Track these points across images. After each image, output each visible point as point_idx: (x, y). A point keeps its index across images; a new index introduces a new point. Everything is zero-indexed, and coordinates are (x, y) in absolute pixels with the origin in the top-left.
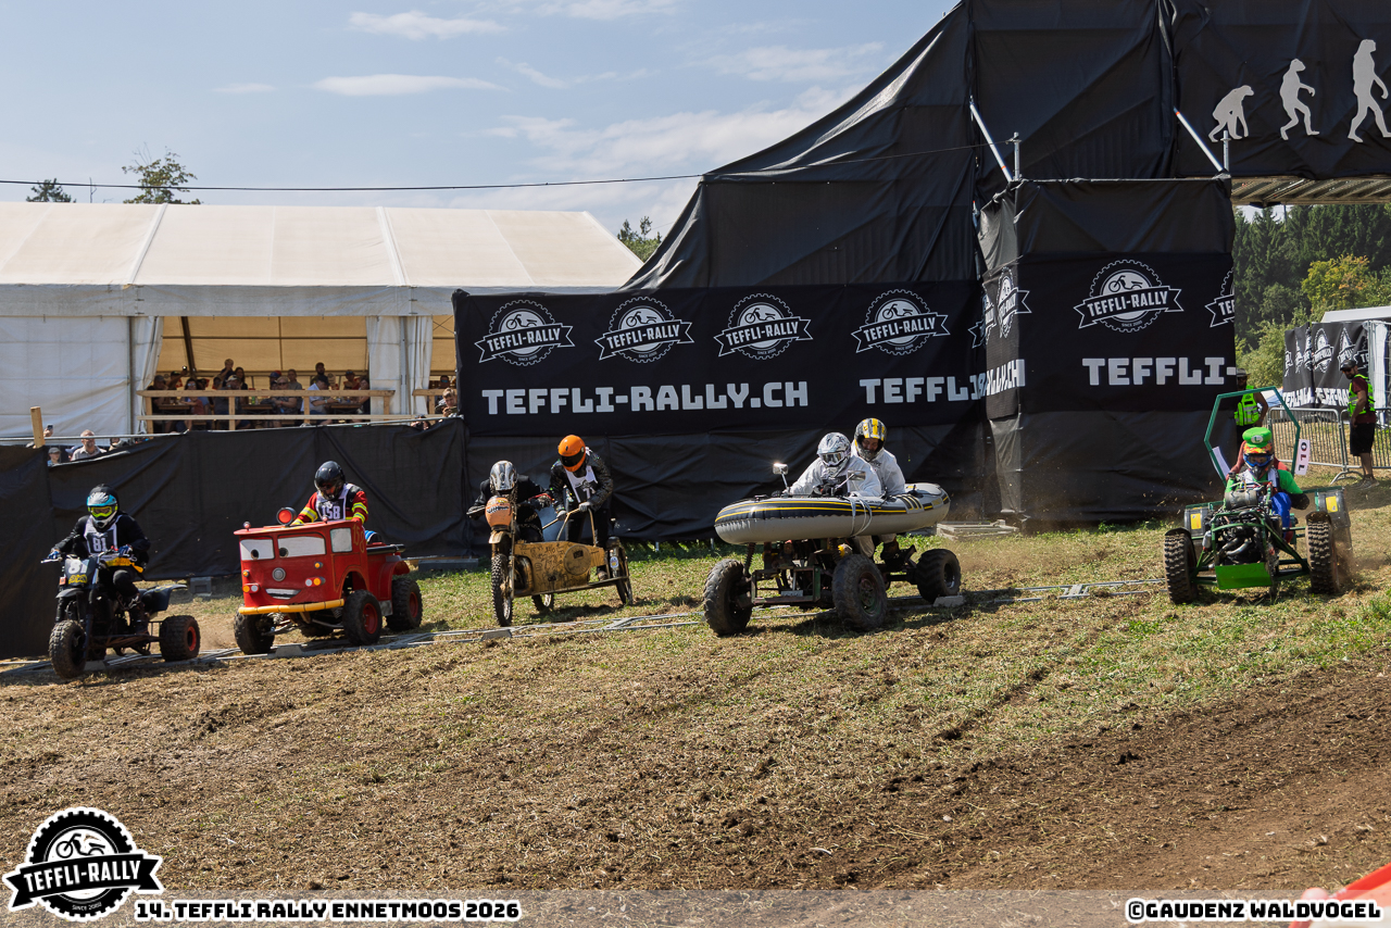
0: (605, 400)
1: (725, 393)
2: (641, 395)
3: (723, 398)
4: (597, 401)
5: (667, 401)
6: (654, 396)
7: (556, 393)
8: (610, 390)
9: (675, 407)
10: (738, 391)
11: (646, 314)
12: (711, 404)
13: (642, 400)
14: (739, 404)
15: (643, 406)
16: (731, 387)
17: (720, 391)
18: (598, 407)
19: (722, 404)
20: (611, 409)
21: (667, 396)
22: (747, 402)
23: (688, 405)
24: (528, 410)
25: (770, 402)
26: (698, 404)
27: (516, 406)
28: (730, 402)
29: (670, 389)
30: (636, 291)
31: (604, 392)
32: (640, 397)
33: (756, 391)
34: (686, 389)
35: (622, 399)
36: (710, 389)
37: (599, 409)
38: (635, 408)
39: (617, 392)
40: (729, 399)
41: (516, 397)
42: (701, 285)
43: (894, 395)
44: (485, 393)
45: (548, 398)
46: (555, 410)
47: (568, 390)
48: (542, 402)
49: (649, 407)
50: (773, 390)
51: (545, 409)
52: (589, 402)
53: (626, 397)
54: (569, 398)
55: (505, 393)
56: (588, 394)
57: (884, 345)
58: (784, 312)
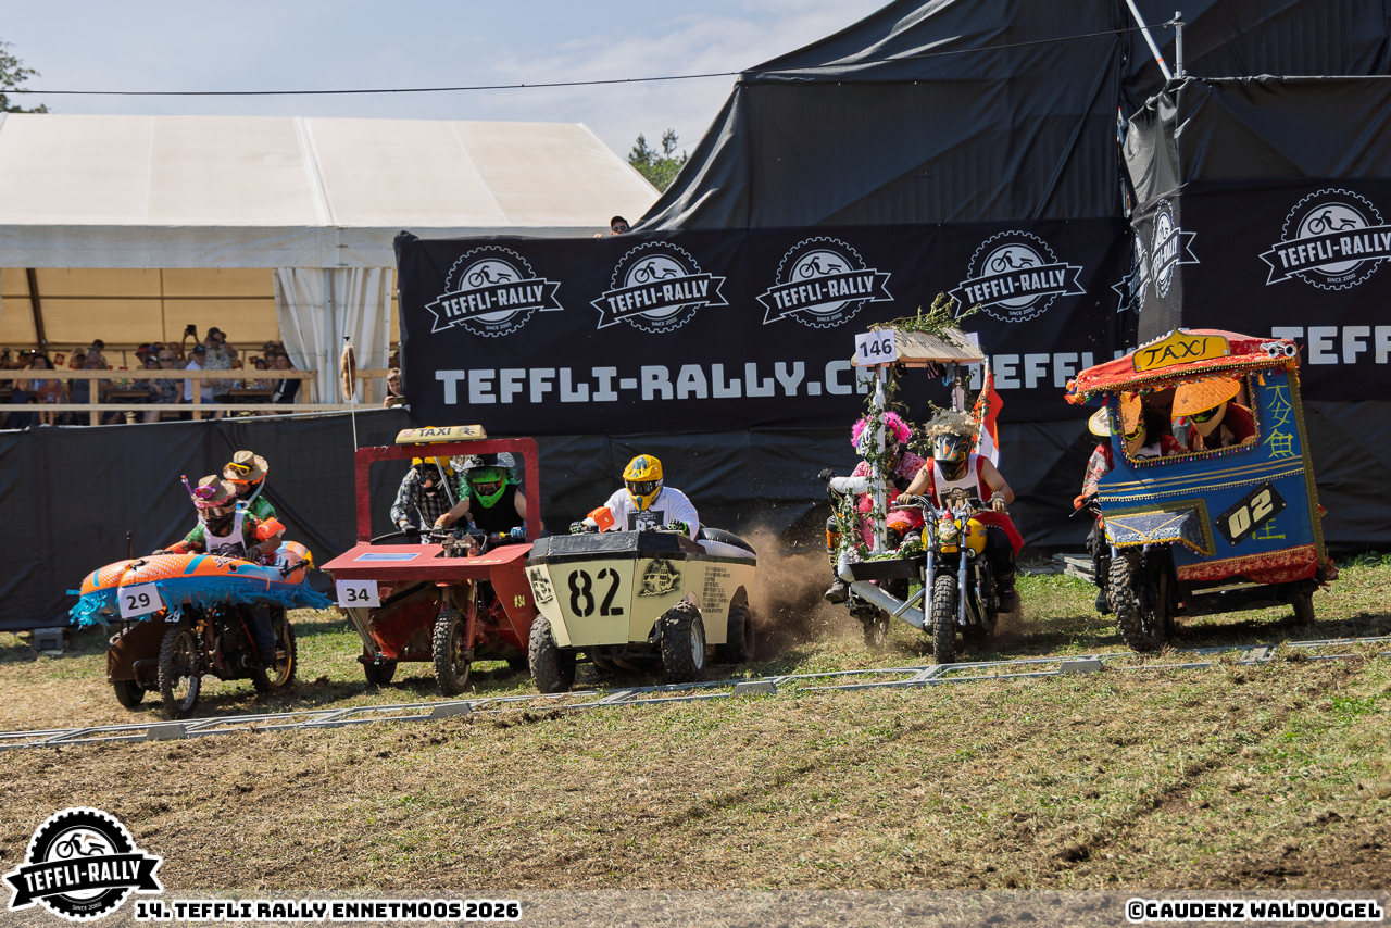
0: (605, 384)
1: (772, 374)
2: (655, 377)
3: (769, 382)
4: (594, 386)
5: (692, 386)
6: (673, 379)
7: (537, 374)
8: (612, 371)
9: (702, 394)
10: (790, 372)
11: (661, 264)
12: (753, 391)
13: (657, 385)
14: (791, 391)
15: (657, 392)
16: (780, 367)
17: (765, 372)
18: (595, 394)
19: (768, 389)
20: (614, 397)
21: (691, 379)
22: (802, 387)
23: (720, 392)
24: (498, 398)
25: (834, 388)
26: (734, 391)
27: (483, 393)
28: (779, 387)
29: (695, 370)
30: (648, 234)
31: (604, 374)
32: (654, 381)
33: (815, 373)
34: (718, 370)
35: (628, 384)
36: (751, 369)
37: (597, 397)
38: (648, 395)
39: (622, 374)
40: (777, 384)
41: (482, 380)
42: (739, 225)
43: (1007, 378)
44: (440, 375)
45: (526, 382)
46: (536, 398)
47: (553, 370)
48: (518, 388)
49: (667, 395)
50: (838, 372)
51: (522, 397)
52: (583, 388)
53: (634, 381)
54: (555, 382)
55: (467, 375)
56: (582, 376)
57: (994, 309)
58: (854, 263)
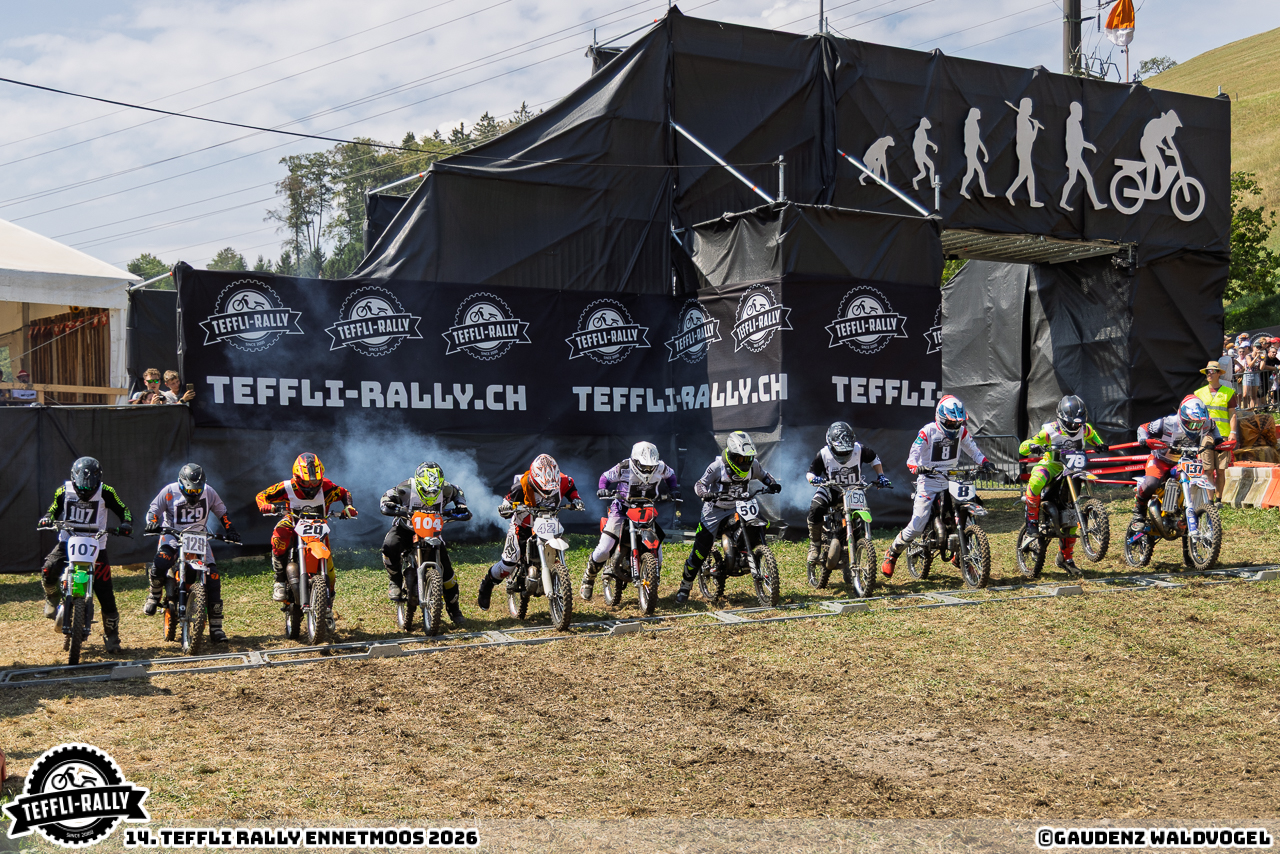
0: (335, 394)
1: (451, 392)
2: (371, 390)
3: (449, 398)
4: (327, 394)
5: (397, 398)
6: (384, 392)
7: (285, 383)
8: (340, 384)
9: (404, 405)
10: (463, 391)
11: (377, 305)
12: (439, 404)
13: (372, 396)
14: (464, 406)
15: (373, 402)
16: (457, 387)
17: (447, 390)
18: (327, 401)
19: (449, 404)
20: (341, 403)
21: (397, 393)
22: (471, 403)
23: (416, 404)
24: (256, 400)
25: (493, 406)
26: (426, 404)
27: (244, 395)
28: (456, 402)
29: (399, 386)
30: (364, 280)
31: (334, 385)
32: (370, 392)
33: (480, 394)
34: (415, 387)
35: (351, 394)
36: (438, 387)
37: (329, 403)
38: (366, 404)
39: (347, 386)
40: (455, 399)
41: (243, 386)
42: (430, 279)
43: (602, 403)
44: (210, 379)
45: (276, 389)
46: (284, 401)
47: (297, 381)
48: (271, 393)
49: (380, 404)
50: (495, 393)
51: (274, 400)
52: (319, 395)
53: (356, 392)
54: (298, 389)
55: (231, 381)
56: (318, 387)
57: (594, 353)
58: (505, 314)
